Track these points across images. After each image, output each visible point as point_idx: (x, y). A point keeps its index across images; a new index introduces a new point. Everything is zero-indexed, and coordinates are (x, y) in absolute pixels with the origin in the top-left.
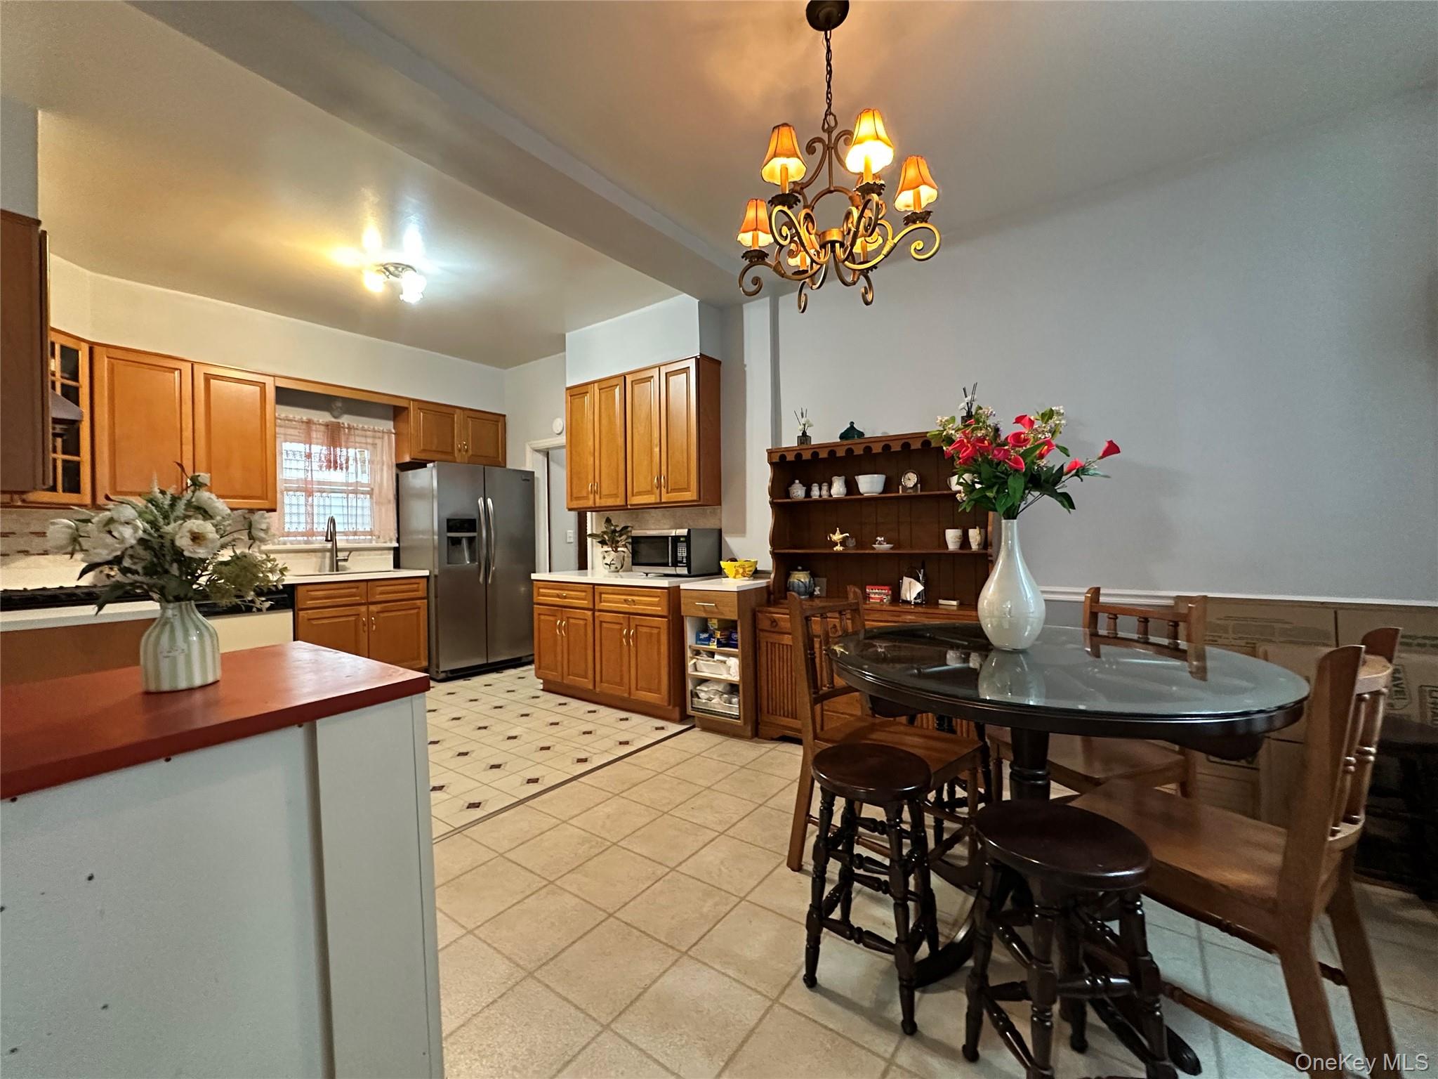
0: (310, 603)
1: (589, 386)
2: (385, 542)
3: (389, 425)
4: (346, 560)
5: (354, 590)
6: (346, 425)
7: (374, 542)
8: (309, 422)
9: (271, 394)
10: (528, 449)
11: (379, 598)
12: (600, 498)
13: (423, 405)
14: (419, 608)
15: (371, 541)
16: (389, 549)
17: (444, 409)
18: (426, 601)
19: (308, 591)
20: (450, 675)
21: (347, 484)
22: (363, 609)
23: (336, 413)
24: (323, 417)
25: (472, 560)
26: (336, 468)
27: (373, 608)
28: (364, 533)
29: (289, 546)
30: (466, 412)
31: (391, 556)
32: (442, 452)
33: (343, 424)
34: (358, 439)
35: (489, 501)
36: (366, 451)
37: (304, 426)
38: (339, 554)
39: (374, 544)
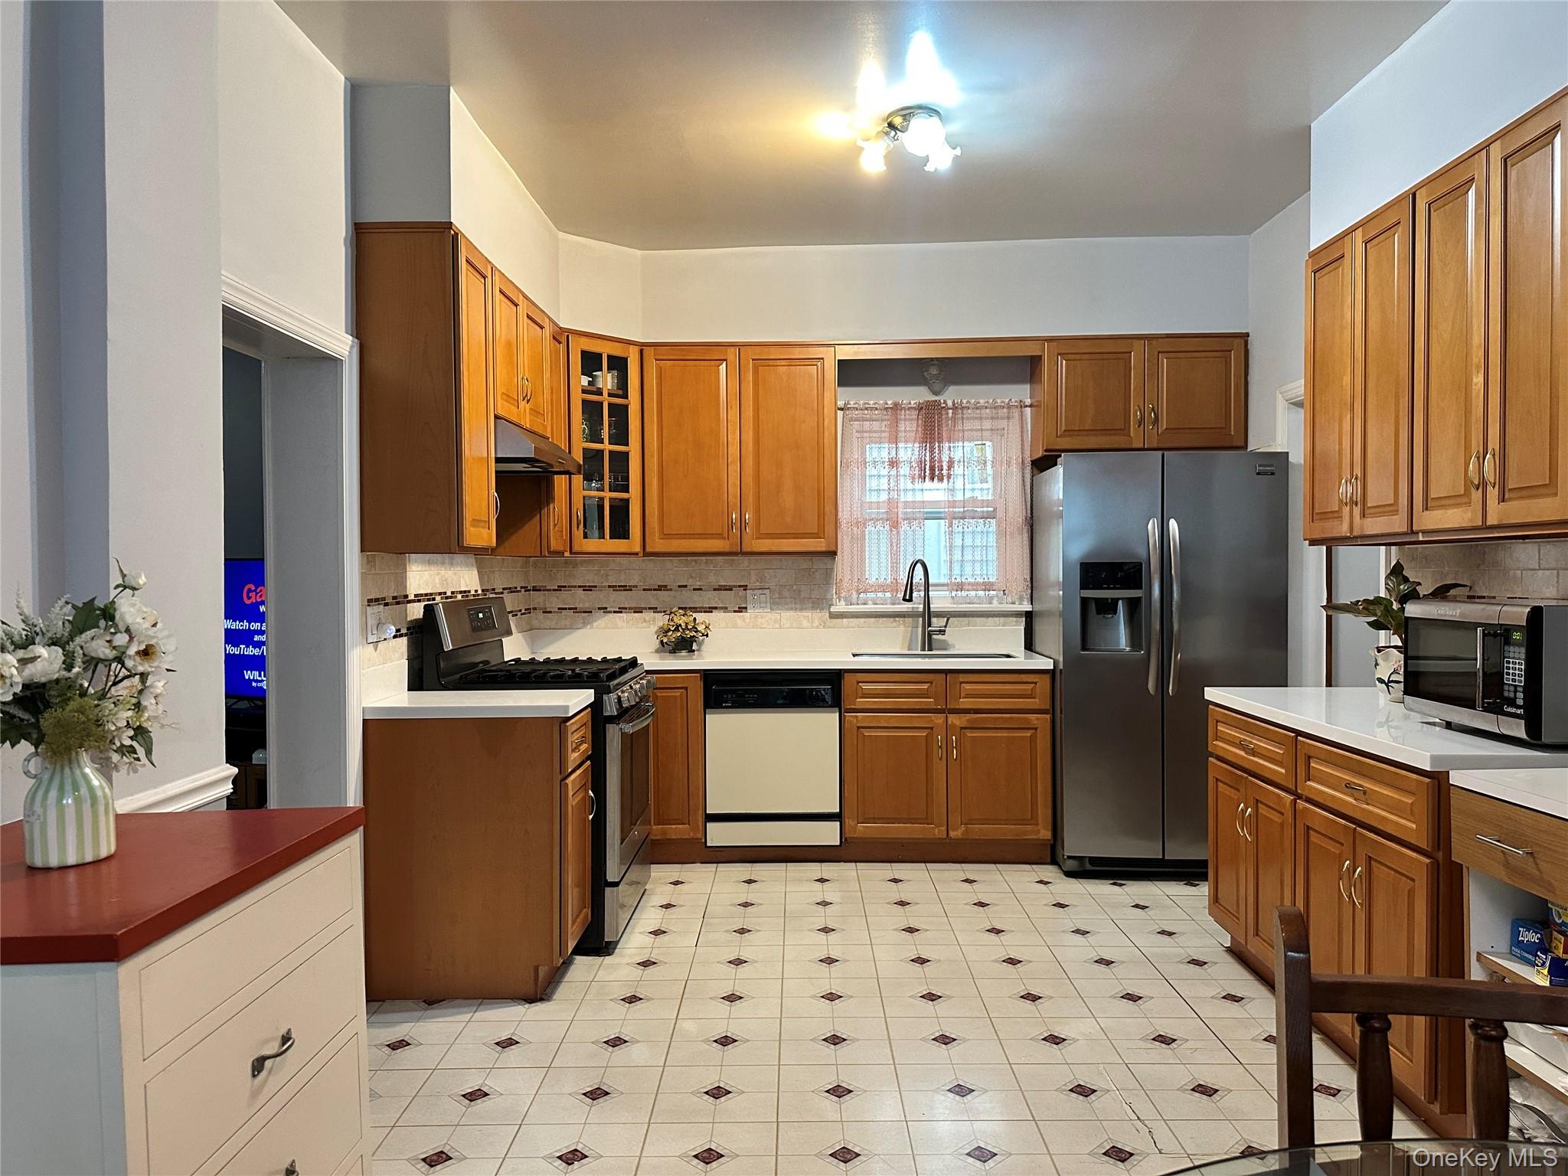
0: (861, 702)
1: (1347, 239)
2: (1014, 603)
3: (1022, 392)
4: (942, 632)
5: (925, 686)
6: (950, 403)
7: (995, 602)
8: (896, 407)
9: (831, 372)
10: (1281, 404)
11: (965, 703)
12: (1363, 515)
13: (1067, 346)
14: (1036, 729)
15: (990, 600)
16: (1018, 614)
17: (1110, 347)
18: (1048, 716)
19: (858, 682)
20: (1088, 867)
21: (953, 504)
22: (939, 719)
23: (937, 387)
24: (914, 395)
25: (1135, 641)
26: (932, 479)
27: (955, 720)
28: (975, 586)
29: (870, 607)
30: (1154, 342)
31: (1020, 627)
32: (1105, 431)
33: (945, 402)
34: (968, 425)
35: (1173, 525)
36: (988, 443)
37: (889, 415)
38: (934, 620)
39: (996, 606)
